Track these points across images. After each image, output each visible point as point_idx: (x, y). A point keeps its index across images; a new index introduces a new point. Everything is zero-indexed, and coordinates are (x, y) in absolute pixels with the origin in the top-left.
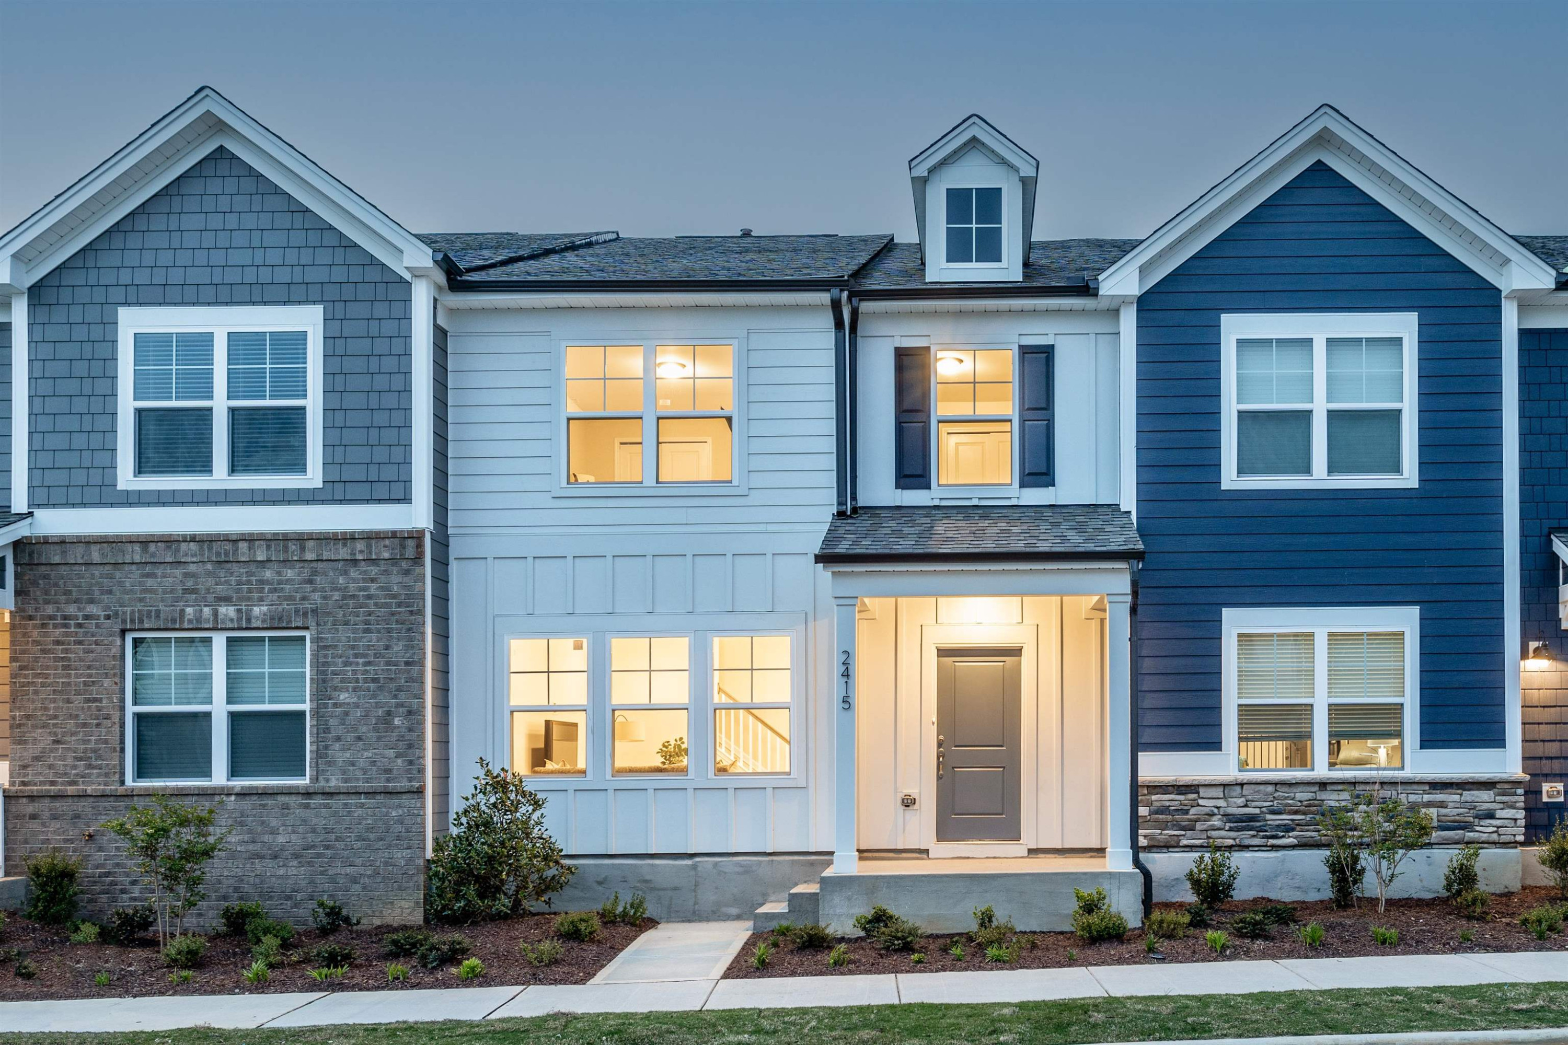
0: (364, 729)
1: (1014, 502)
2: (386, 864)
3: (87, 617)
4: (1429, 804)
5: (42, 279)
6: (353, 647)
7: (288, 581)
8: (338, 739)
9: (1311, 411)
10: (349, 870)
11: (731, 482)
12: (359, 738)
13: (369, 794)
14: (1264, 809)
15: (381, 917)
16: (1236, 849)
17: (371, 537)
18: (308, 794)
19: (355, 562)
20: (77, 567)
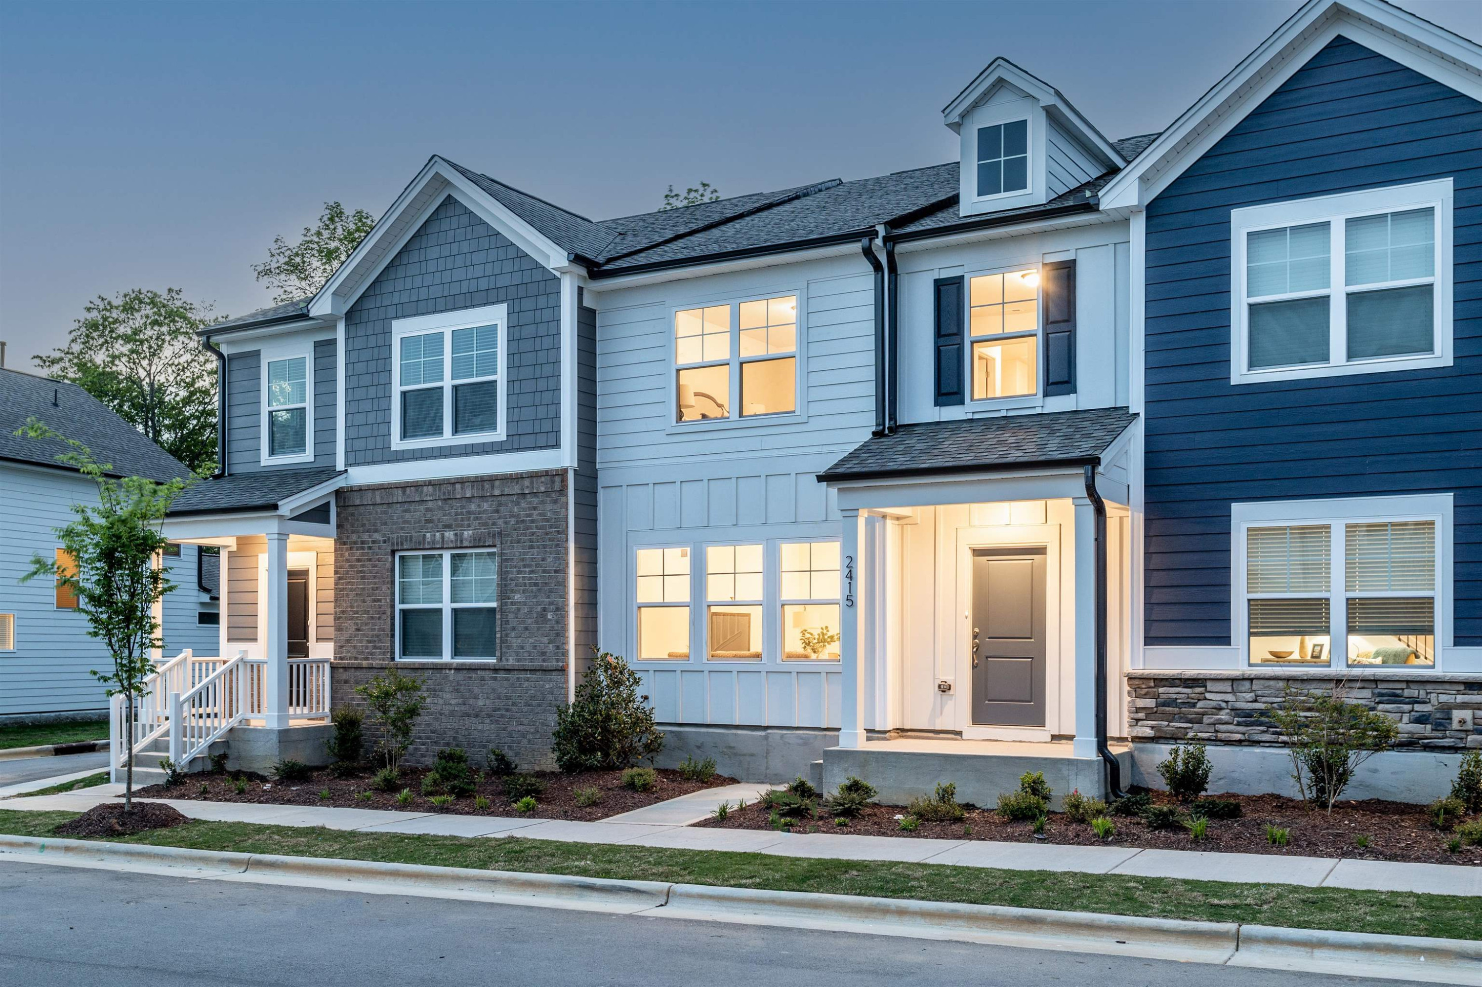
0: (530, 621)
1: (1038, 411)
2: (543, 724)
3: (374, 542)
4: (1464, 706)
5: (352, 307)
6: (523, 560)
7: (485, 511)
8: (514, 629)
9: (1328, 297)
10: (520, 728)
11: (794, 412)
12: (526, 629)
13: (533, 671)
14: (1275, 705)
15: (539, 764)
16: (1246, 743)
17: (534, 476)
18: (496, 670)
19: (524, 495)
20: (368, 507)
